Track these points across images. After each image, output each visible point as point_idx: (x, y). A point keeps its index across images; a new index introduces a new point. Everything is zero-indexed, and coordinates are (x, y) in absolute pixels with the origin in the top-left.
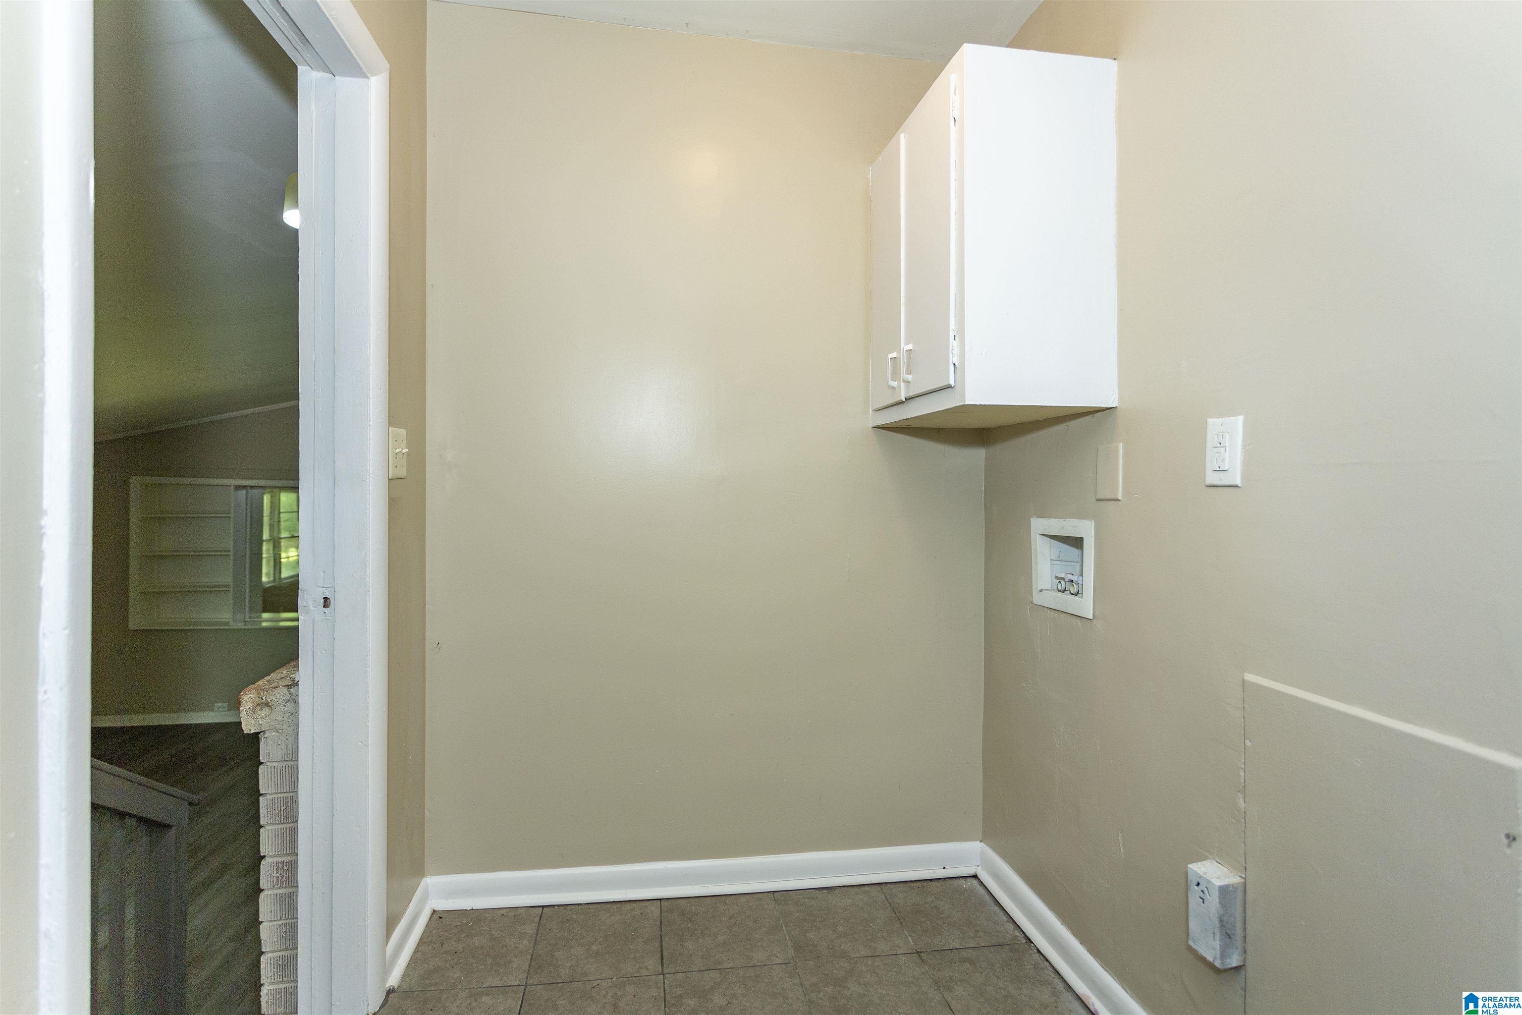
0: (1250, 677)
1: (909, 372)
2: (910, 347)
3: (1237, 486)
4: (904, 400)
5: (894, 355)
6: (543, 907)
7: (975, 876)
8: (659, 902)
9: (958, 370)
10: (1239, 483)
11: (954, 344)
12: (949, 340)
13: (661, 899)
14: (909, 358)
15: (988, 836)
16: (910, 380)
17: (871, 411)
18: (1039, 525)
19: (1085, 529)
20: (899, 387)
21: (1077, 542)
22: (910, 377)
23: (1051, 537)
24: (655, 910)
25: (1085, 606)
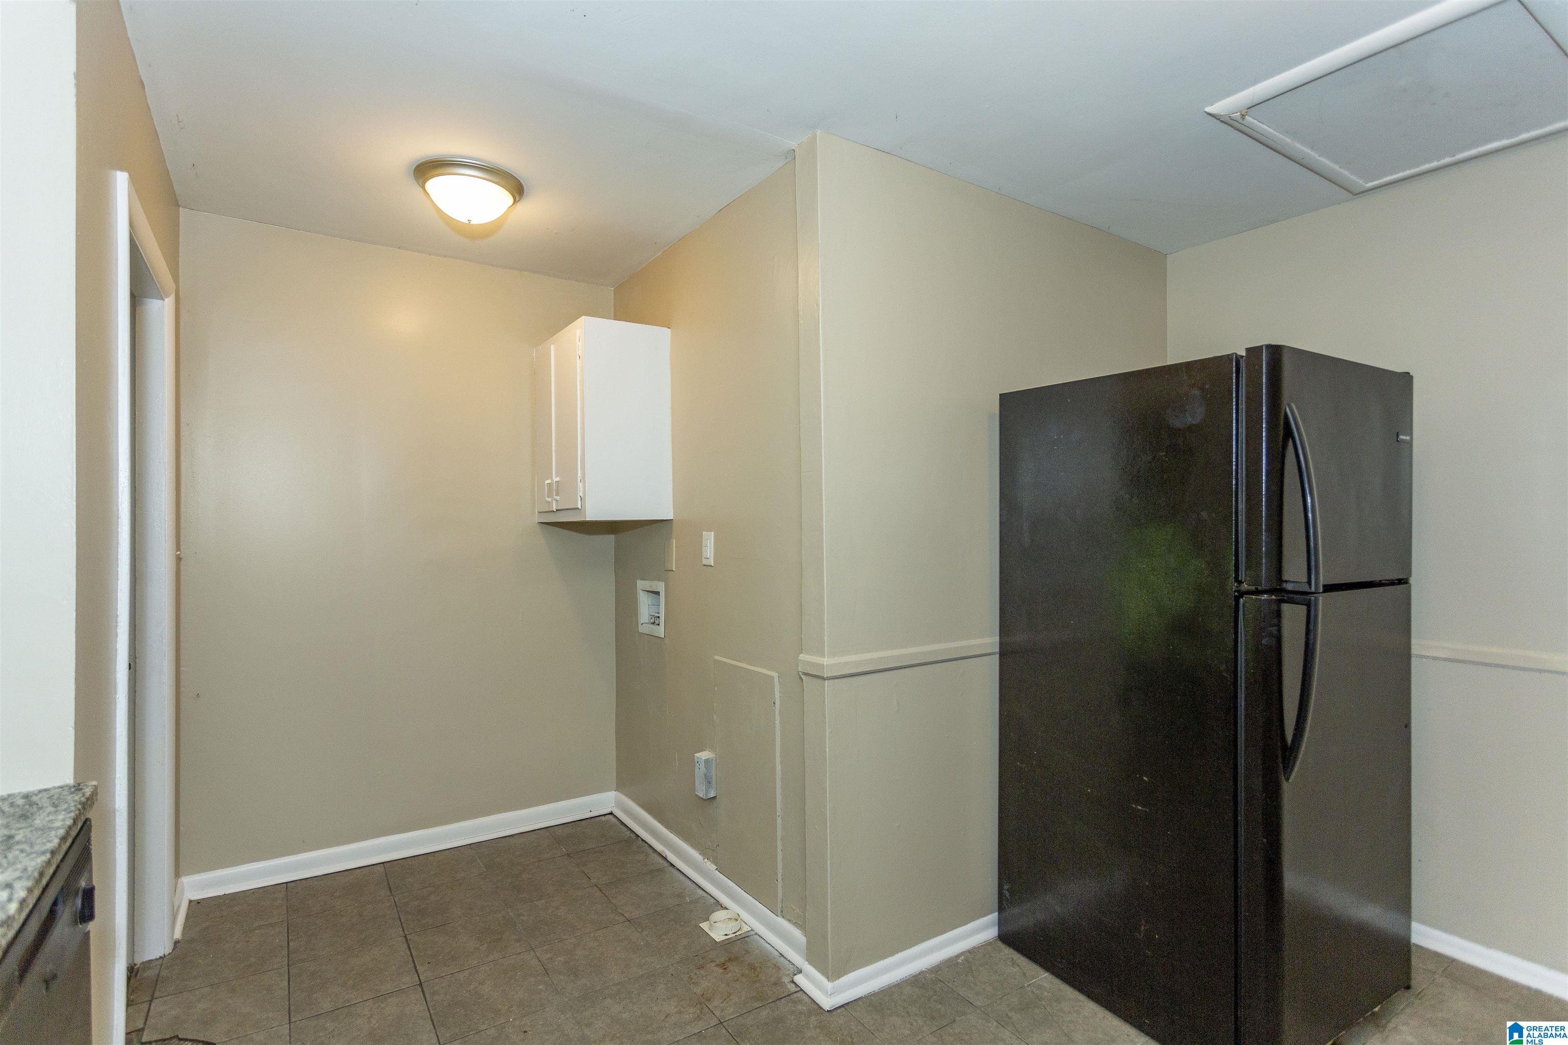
0: (717, 657)
1: (557, 495)
2: (558, 479)
3: (712, 566)
4: (555, 510)
5: (549, 481)
6: (286, 883)
7: (611, 813)
8: (382, 865)
9: (583, 500)
10: (712, 564)
11: (580, 485)
12: (577, 482)
13: (383, 863)
14: (558, 486)
15: (618, 789)
16: (558, 499)
17: (537, 513)
18: (641, 584)
19: (660, 586)
20: (552, 502)
21: (658, 593)
22: (558, 498)
23: (644, 590)
24: (380, 869)
25: (660, 631)
